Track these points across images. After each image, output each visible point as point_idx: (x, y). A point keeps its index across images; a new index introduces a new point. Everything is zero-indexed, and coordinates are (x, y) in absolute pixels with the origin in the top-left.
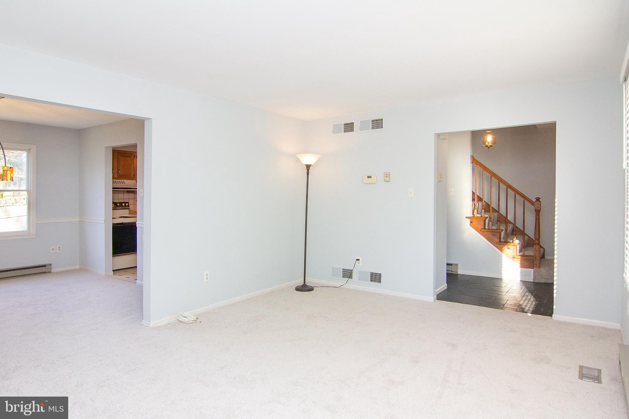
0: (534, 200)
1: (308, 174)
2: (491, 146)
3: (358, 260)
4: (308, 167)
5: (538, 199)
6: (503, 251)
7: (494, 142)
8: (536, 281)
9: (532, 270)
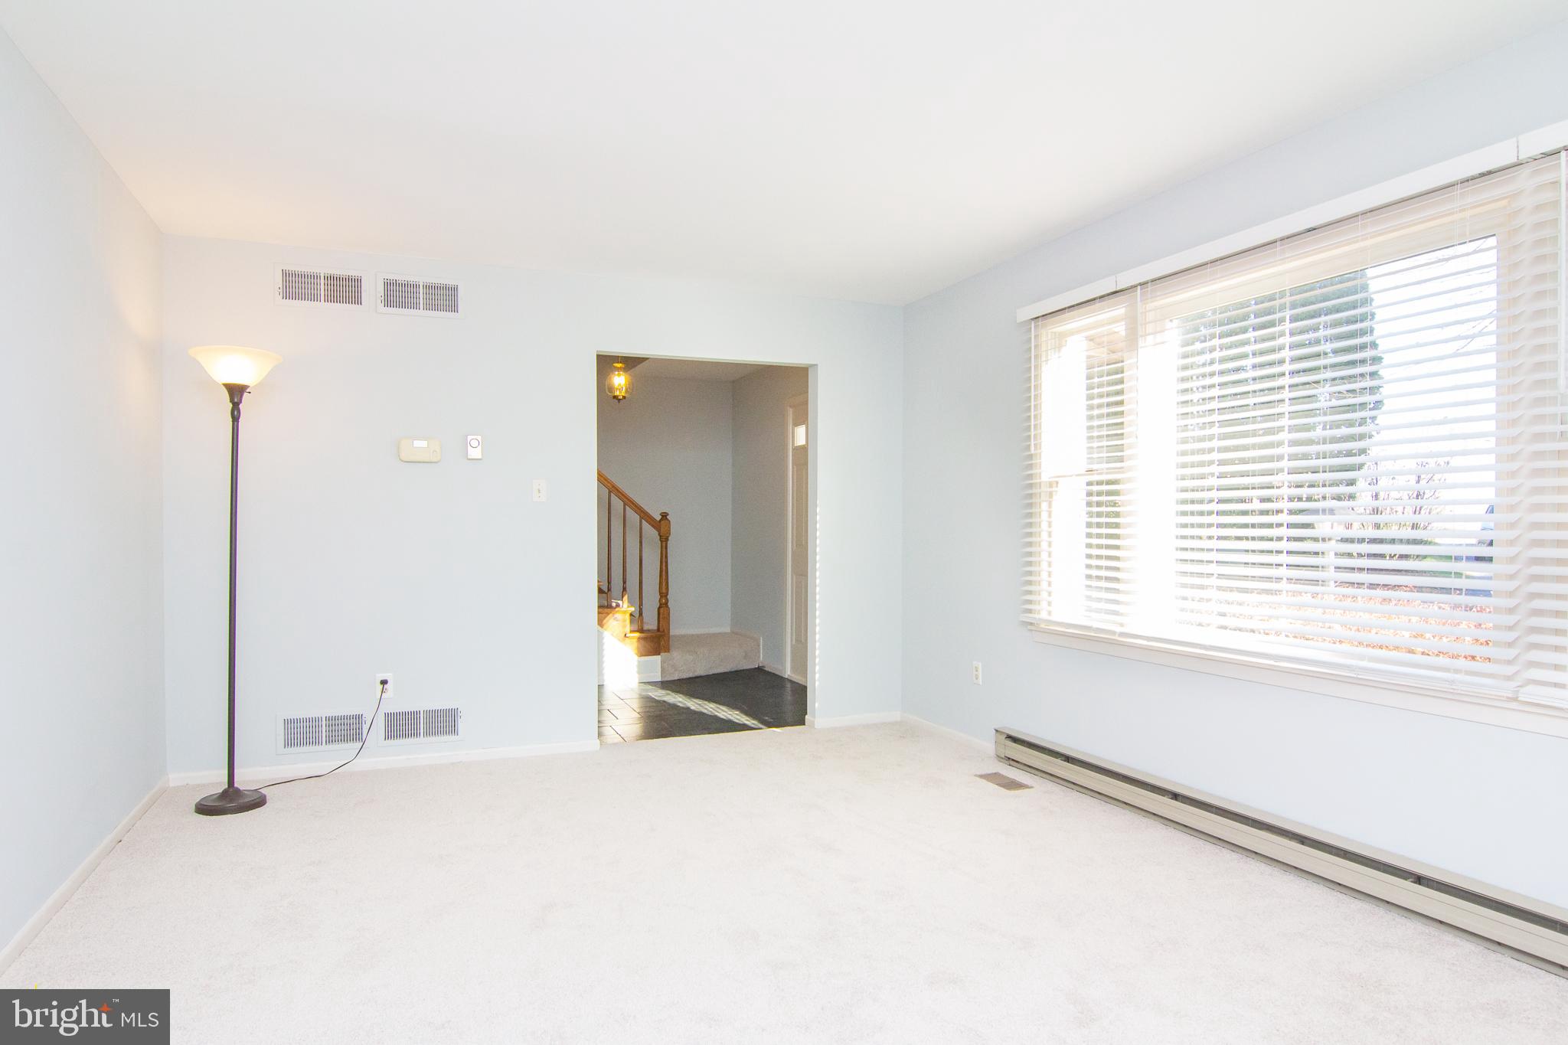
0: (658, 518)
1: (235, 419)
2: (624, 397)
3: (384, 682)
4: (236, 392)
5: (664, 516)
6: (605, 627)
7: (632, 388)
8: (666, 679)
9: (658, 658)
